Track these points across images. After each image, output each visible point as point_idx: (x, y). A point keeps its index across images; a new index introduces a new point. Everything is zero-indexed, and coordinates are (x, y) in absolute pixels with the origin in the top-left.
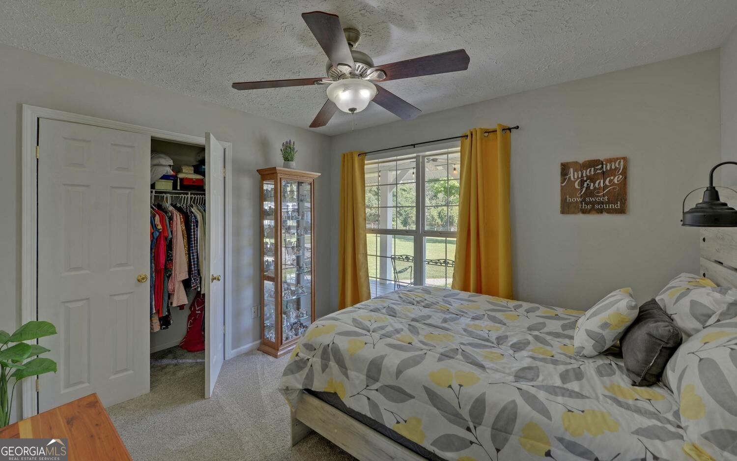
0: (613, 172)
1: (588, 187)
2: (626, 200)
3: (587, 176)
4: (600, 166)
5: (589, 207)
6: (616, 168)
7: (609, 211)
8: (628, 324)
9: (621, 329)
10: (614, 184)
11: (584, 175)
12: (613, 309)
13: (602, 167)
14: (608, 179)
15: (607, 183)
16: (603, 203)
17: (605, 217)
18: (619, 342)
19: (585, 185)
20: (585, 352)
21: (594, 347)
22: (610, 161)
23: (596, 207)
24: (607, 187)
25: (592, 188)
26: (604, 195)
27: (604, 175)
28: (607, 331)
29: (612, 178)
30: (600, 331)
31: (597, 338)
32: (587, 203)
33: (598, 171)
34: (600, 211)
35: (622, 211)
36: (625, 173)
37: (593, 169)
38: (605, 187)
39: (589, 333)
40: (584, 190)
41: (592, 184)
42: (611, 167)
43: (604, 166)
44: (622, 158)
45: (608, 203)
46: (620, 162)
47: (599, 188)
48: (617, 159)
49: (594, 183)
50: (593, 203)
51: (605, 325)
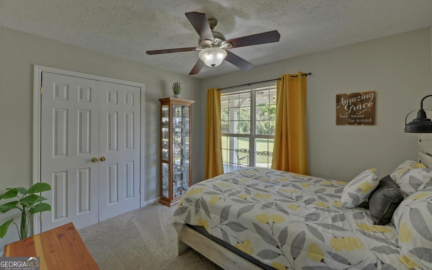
0: (367, 100)
1: (353, 109)
2: (375, 117)
3: (352, 102)
4: (360, 97)
5: (353, 121)
6: (369, 98)
7: (365, 124)
8: (373, 189)
9: (369, 192)
10: (368, 107)
11: (350, 102)
12: (363, 181)
13: (361, 97)
14: (364, 104)
15: (364, 106)
16: (361, 119)
17: (363, 127)
18: (367, 200)
19: (351, 108)
20: (347, 206)
21: (353, 202)
22: (366, 93)
23: (357, 121)
24: (364, 109)
25: (355, 110)
26: (362, 114)
27: (362, 102)
28: (360, 193)
29: (367, 104)
30: (356, 193)
31: (355, 198)
32: (352, 119)
33: (358, 100)
34: (360, 124)
35: (373, 123)
36: (374, 101)
37: (355, 98)
38: (363, 109)
39: (350, 195)
40: (350, 111)
41: (355, 108)
42: (366, 97)
43: (362, 97)
44: (373, 92)
45: (364, 118)
46: (371, 94)
47: (359, 110)
48: (370, 92)
49: (356, 107)
50: (355, 119)
51: (359, 190)
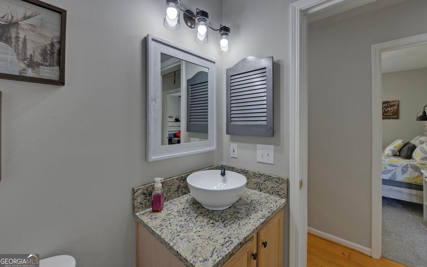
0: (394, 105)
1: (385, 110)
2: (398, 115)
3: (384, 107)
4: (389, 103)
5: (385, 117)
6: (395, 104)
7: (392, 118)
8: (402, 146)
9: (400, 148)
10: (394, 109)
11: (383, 106)
12: (397, 143)
13: (390, 104)
14: (392, 108)
15: (392, 109)
16: (390, 116)
17: (391, 120)
18: (398, 153)
19: (384, 109)
20: (389, 155)
21: (392, 153)
22: (393, 102)
23: (388, 117)
24: (392, 110)
25: (386, 111)
26: (391, 113)
27: (391, 106)
28: (396, 148)
29: (394, 107)
30: (393, 149)
31: (393, 151)
32: (384, 116)
33: (388, 105)
34: (389, 118)
35: (397, 118)
36: (398, 106)
37: (386, 104)
38: (391, 110)
39: (390, 150)
40: (383, 111)
41: (386, 109)
42: (393, 103)
43: (391, 103)
44: (397, 101)
45: (392, 116)
46: (396, 102)
47: (389, 111)
48: (395, 101)
49: (387, 109)
50: (387, 116)
51: (395, 147)
